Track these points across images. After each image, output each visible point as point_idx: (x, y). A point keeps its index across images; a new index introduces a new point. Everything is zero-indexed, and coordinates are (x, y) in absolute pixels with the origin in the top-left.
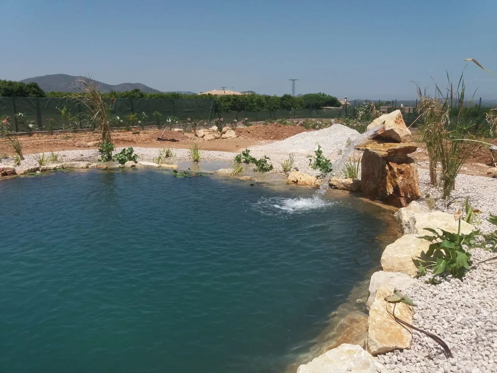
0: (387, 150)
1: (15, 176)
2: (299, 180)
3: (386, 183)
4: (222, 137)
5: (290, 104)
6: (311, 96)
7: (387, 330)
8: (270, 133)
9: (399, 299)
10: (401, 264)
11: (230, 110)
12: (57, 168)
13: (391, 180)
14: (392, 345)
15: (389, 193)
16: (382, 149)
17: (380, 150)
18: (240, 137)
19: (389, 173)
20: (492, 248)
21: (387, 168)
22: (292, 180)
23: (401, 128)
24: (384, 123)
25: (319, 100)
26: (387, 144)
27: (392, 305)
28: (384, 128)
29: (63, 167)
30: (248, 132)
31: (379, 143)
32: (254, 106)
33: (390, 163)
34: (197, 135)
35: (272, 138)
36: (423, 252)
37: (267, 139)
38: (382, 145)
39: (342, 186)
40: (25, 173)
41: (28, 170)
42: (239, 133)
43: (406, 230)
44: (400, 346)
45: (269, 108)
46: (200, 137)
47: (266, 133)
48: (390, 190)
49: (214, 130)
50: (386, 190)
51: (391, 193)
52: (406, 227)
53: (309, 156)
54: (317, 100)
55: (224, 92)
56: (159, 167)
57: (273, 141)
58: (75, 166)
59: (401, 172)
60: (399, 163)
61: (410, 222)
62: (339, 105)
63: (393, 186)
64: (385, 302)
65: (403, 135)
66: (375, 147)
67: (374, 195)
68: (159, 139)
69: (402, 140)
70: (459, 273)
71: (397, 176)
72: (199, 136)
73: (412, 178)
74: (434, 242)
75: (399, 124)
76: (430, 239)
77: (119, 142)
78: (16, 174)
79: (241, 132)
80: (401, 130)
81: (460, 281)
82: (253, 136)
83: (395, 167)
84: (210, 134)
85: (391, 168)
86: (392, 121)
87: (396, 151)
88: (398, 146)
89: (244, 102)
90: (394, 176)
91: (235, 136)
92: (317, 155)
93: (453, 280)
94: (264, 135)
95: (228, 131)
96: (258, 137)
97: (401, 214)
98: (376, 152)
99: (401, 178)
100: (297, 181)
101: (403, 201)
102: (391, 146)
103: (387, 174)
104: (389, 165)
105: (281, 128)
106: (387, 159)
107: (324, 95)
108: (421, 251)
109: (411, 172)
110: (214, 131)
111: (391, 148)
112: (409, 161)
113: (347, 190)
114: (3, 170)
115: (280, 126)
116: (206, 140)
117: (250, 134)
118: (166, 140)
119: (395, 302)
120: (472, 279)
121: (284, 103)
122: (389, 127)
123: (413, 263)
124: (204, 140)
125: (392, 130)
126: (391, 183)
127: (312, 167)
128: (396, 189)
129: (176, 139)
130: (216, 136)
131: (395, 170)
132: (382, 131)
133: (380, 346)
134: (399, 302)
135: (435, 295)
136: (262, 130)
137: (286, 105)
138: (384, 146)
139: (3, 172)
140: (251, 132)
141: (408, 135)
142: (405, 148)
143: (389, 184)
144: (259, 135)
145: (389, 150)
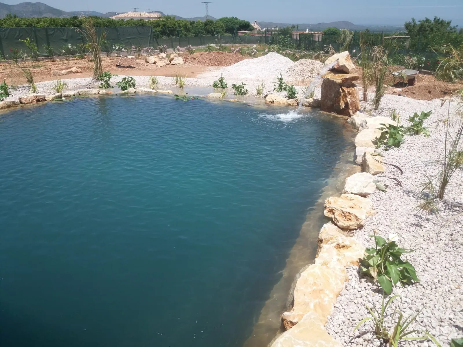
0: (341, 79)
1: (46, 102)
2: (275, 100)
3: (340, 101)
4: (172, 63)
5: (213, 29)
6: (226, 20)
7: (376, 166)
8: (214, 60)
9: (377, 154)
10: (366, 143)
11: (160, 35)
12: (75, 94)
13: (343, 98)
14: (379, 171)
15: (342, 107)
16: (338, 78)
17: (337, 79)
18: (187, 64)
19: (342, 94)
20: (410, 134)
21: (341, 90)
22: (269, 101)
23: (349, 64)
24: (338, 59)
25: (234, 24)
26: (341, 75)
27: (375, 157)
28: (338, 64)
29: (79, 94)
30: (194, 58)
31: (335, 74)
32: (181, 31)
33: (342, 87)
34: (148, 61)
35: (216, 64)
36: (376, 138)
37: (212, 65)
38: (337, 75)
39: (306, 104)
40: (53, 100)
41: (55, 96)
42: (186, 59)
43: (360, 128)
44: (382, 171)
45: (194, 33)
46: (152, 63)
47: (211, 59)
48: (343, 105)
49: (164, 56)
50: (340, 105)
51: (343, 107)
52: (360, 126)
53: (274, 82)
54: (232, 24)
55: (140, 14)
56: (156, 92)
57: (219, 67)
58: (89, 93)
59: (349, 93)
60: (348, 87)
61: (363, 123)
62: (252, 29)
63: (345, 103)
64: (371, 156)
65: (351, 68)
66: (333, 77)
67: (331, 109)
68: (117, 66)
69: (350, 72)
70: (397, 145)
71: (347, 96)
72: (150, 62)
73: (355, 97)
74: (384, 130)
75: (348, 61)
76: (382, 129)
77: (86, 70)
78: (46, 100)
79: (187, 59)
80: (349, 65)
81: (398, 149)
82: (199, 62)
83: (346, 90)
84: (160, 60)
85: (343, 91)
86: (344, 59)
87: (347, 80)
88: (348, 76)
89: (173, 27)
90: (345, 96)
91: (182, 62)
92: (279, 81)
93: (395, 149)
94: (209, 62)
95: (176, 58)
96: (204, 63)
97: (354, 119)
98: (335, 80)
99: (349, 97)
100: (273, 101)
101: (351, 112)
102: (343, 76)
103: (340, 95)
104: (342, 88)
105: (223, 55)
106: (341, 85)
107: (237, 19)
108: (375, 137)
109: (355, 93)
110: (163, 58)
111: (344, 77)
112: (354, 86)
113: (310, 106)
114: (36, 97)
115: (222, 54)
116: (159, 66)
117: (196, 60)
118: (124, 67)
119: (376, 156)
120: (403, 147)
121: (208, 28)
122: (342, 63)
123: (372, 143)
124: (157, 66)
125: (344, 66)
126: (343, 101)
127: (276, 91)
128: (347, 104)
129: (132, 66)
130: (166, 62)
131: (346, 92)
132: (337, 66)
133: (375, 171)
134: (377, 155)
135: (389, 154)
136: (206, 57)
137: (209, 30)
138: (338, 76)
139: (36, 99)
140: (197, 58)
141: (353, 69)
142: (352, 77)
143: (342, 101)
144: (204, 62)
145: (343, 79)
